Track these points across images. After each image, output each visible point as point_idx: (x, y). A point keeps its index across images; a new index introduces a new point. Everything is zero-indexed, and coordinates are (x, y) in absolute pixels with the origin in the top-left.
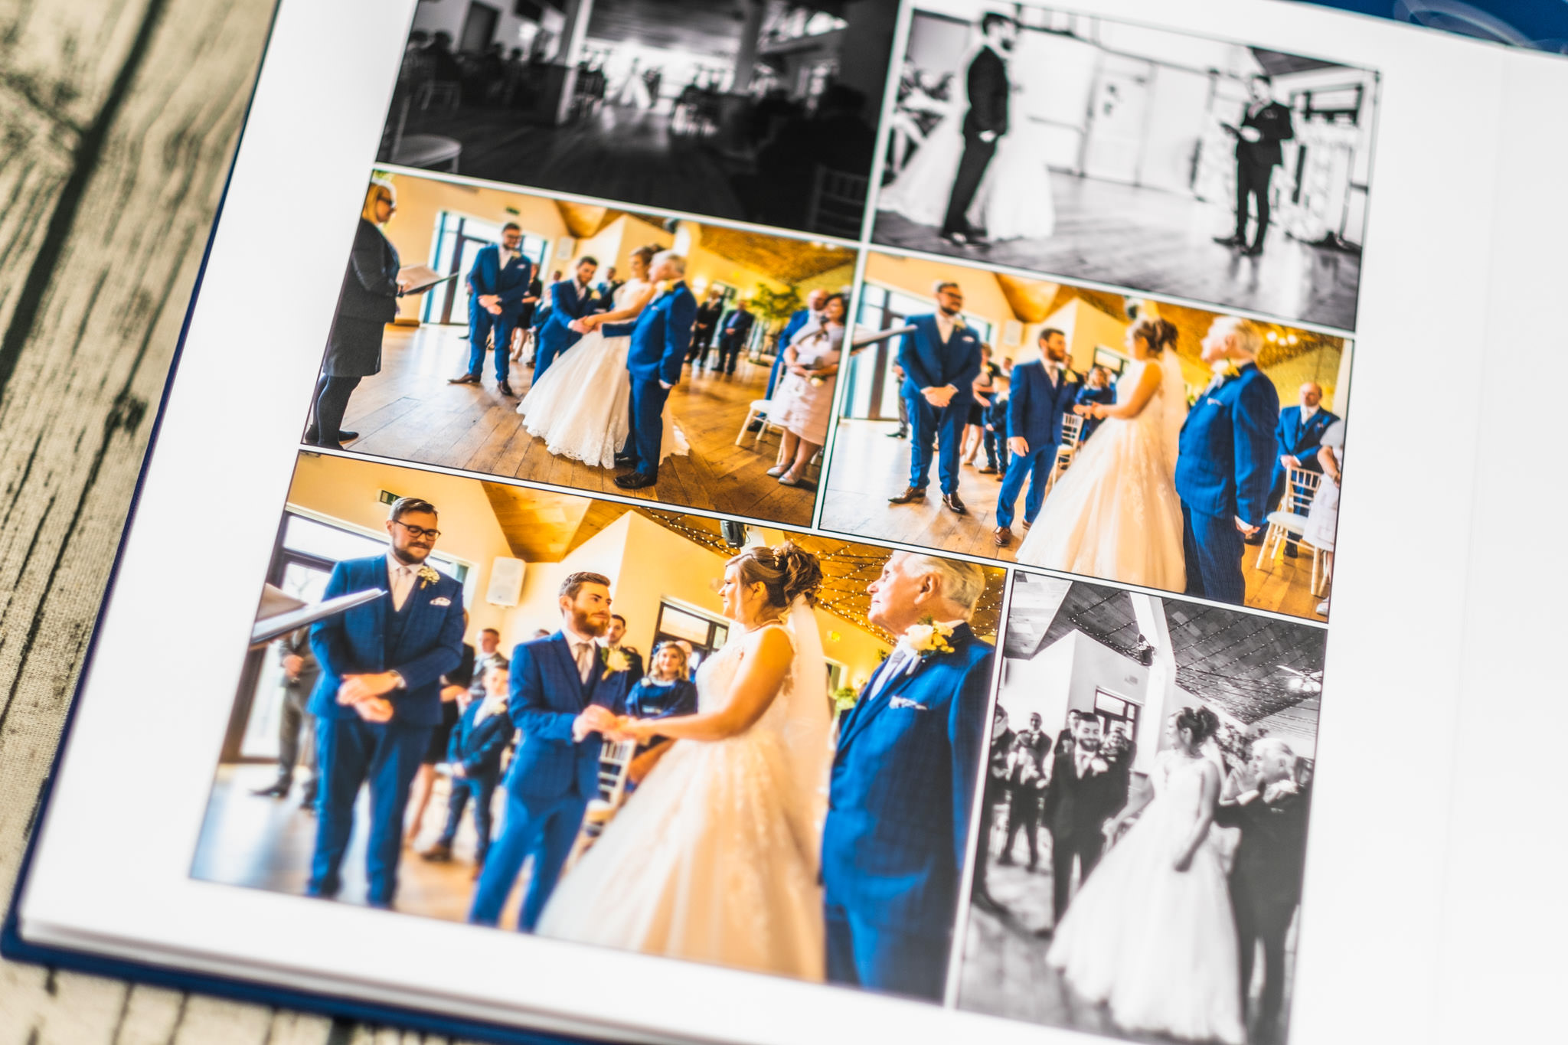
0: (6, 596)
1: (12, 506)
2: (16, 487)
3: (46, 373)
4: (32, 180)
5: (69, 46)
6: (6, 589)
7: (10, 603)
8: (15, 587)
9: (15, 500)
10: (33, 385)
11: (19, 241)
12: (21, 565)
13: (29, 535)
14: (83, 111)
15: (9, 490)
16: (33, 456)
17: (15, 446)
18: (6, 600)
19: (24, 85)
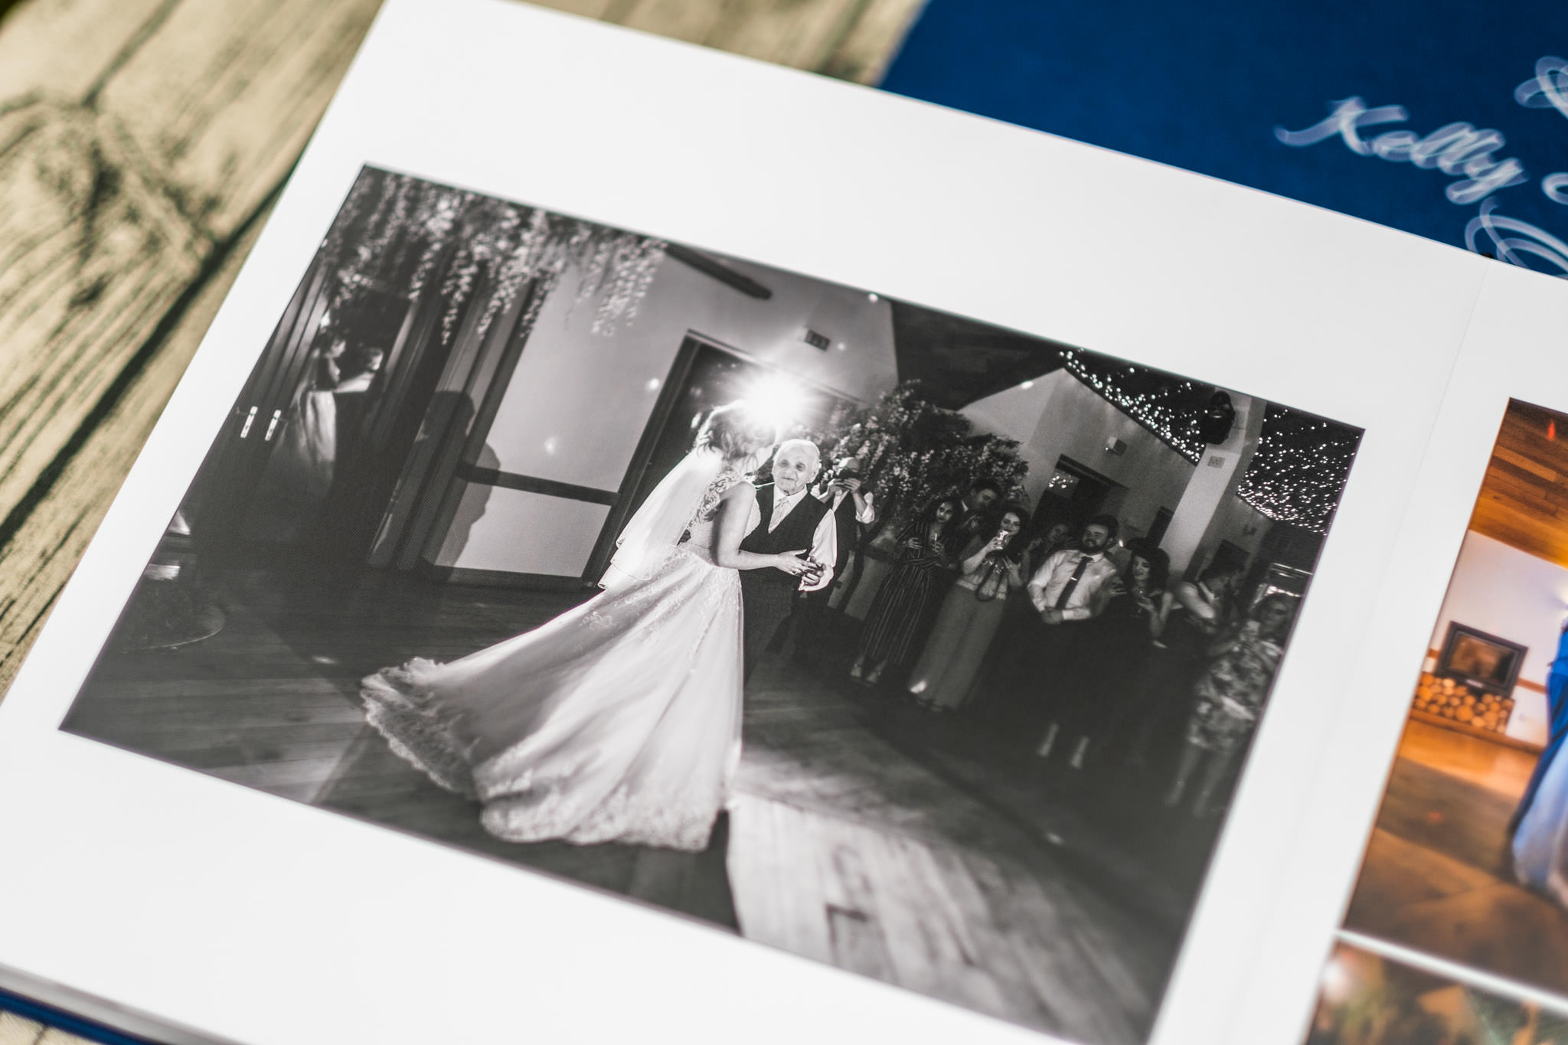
0: (8, 648)
1: (41, 569)
2: (50, 551)
3: (111, 454)
4: (158, 281)
5: (230, 164)
6: (11, 642)
7: (9, 655)
8: (19, 642)
9: (45, 563)
10: (95, 464)
11: (127, 333)
12: (30, 621)
13: (47, 596)
14: (223, 223)
15: (43, 554)
16: (73, 528)
17: (61, 517)
18: (7, 651)
19: (177, 197)
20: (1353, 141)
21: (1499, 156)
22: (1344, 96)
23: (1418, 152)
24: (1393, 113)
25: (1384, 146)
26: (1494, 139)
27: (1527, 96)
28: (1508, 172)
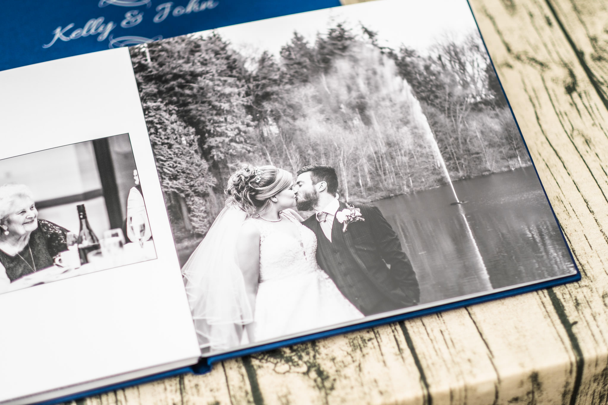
20: (64, 39)
21: (106, 23)
22: (55, 28)
23: (84, 33)
24: (70, 26)
25: (73, 35)
26: (101, 20)
27: (102, 4)
28: (110, 26)
